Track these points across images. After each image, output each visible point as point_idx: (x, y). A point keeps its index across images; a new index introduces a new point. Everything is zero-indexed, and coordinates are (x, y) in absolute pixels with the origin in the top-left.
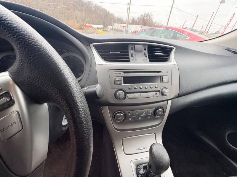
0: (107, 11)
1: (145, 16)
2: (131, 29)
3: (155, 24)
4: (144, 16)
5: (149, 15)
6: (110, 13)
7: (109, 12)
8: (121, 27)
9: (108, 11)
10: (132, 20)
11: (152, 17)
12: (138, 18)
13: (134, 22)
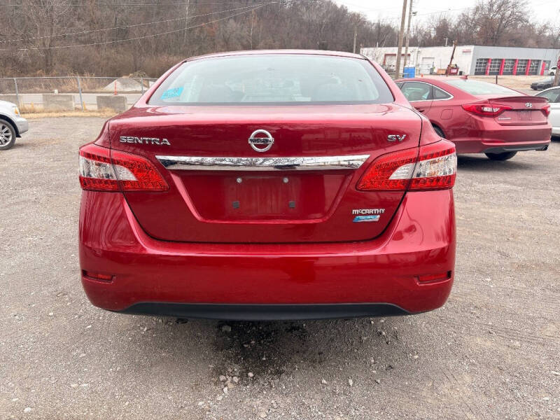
0: (339, 6)
1: (495, 7)
2: (430, 62)
3: (540, 32)
4: (490, 10)
5: (510, 5)
6: (349, 11)
7: (345, 11)
8: (388, 58)
9: (342, 6)
10: (438, 29)
11: (525, 10)
12: (465, 20)
13: (444, 36)
